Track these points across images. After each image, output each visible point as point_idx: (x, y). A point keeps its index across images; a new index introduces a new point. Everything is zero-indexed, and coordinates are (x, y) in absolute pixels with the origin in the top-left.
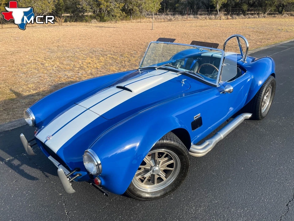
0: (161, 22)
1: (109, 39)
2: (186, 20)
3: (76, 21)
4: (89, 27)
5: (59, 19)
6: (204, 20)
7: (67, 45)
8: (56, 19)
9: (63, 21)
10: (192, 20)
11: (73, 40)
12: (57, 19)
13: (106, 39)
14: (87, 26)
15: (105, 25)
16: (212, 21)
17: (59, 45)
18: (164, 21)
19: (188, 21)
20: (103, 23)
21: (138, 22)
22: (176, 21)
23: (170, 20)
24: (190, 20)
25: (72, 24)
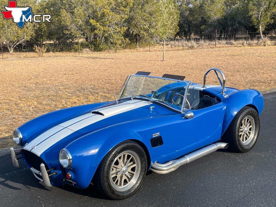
0: (178, 50)
1: (104, 73)
2: (214, 46)
3: (61, 51)
4: (78, 58)
5: (39, 48)
6: (240, 46)
7: (49, 82)
8: (35, 49)
9: (44, 51)
10: (223, 47)
11: (56, 75)
12: (37, 49)
13: (99, 73)
14: (76, 58)
15: (101, 55)
16: (252, 47)
17: (38, 81)
18: (183, 49)
19: (217, 49)
20: (98, 53)
21: (146, 51)
22: (200, 49)
23: (192, 47)
24: (219, 47)
25: (56, 55)
